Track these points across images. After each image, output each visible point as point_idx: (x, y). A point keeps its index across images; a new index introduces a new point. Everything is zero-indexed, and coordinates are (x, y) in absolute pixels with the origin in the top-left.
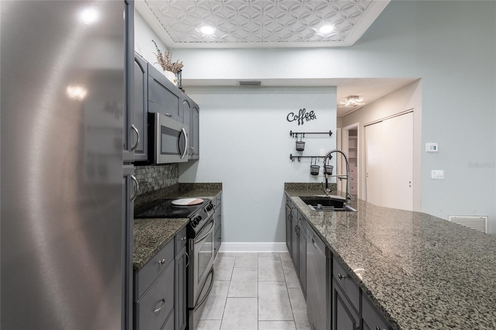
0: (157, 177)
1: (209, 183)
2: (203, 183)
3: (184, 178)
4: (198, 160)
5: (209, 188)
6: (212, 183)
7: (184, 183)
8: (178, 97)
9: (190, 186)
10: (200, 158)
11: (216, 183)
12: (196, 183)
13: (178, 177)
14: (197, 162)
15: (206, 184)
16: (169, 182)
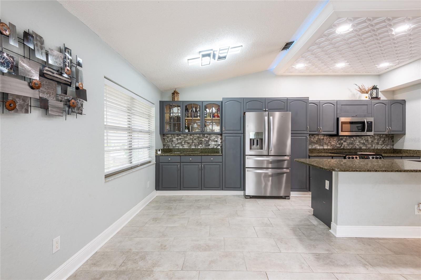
0: (365, 143)
1: (411, 150)
2: (407, 150)
3: (397, 146)
4: (405, 134)
5: (411, 153)
6: (413, 150)
7: (396, 149)
8: (367, 105)
9: (399, 151)
10: (406, 134)
11: (416, 150)
12: (403, 150)
13: (393, 145)
14: (405, 136)
15: (409, 150)
16: (379, 146)
